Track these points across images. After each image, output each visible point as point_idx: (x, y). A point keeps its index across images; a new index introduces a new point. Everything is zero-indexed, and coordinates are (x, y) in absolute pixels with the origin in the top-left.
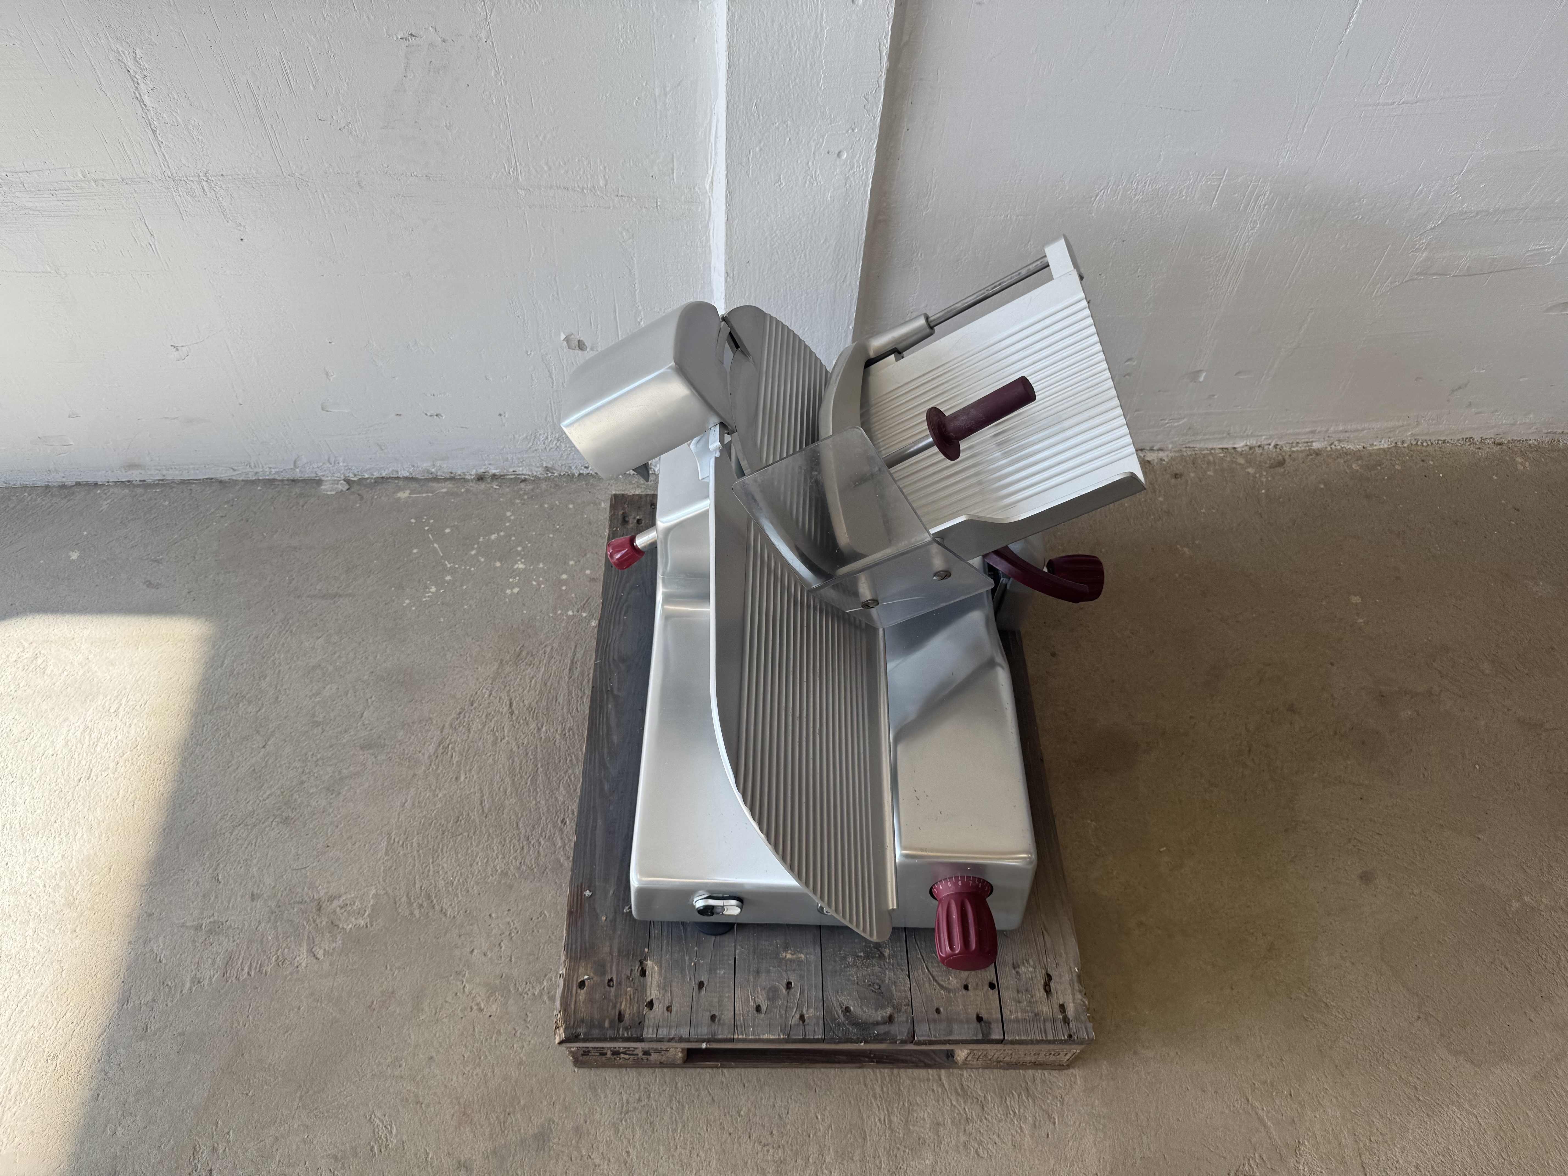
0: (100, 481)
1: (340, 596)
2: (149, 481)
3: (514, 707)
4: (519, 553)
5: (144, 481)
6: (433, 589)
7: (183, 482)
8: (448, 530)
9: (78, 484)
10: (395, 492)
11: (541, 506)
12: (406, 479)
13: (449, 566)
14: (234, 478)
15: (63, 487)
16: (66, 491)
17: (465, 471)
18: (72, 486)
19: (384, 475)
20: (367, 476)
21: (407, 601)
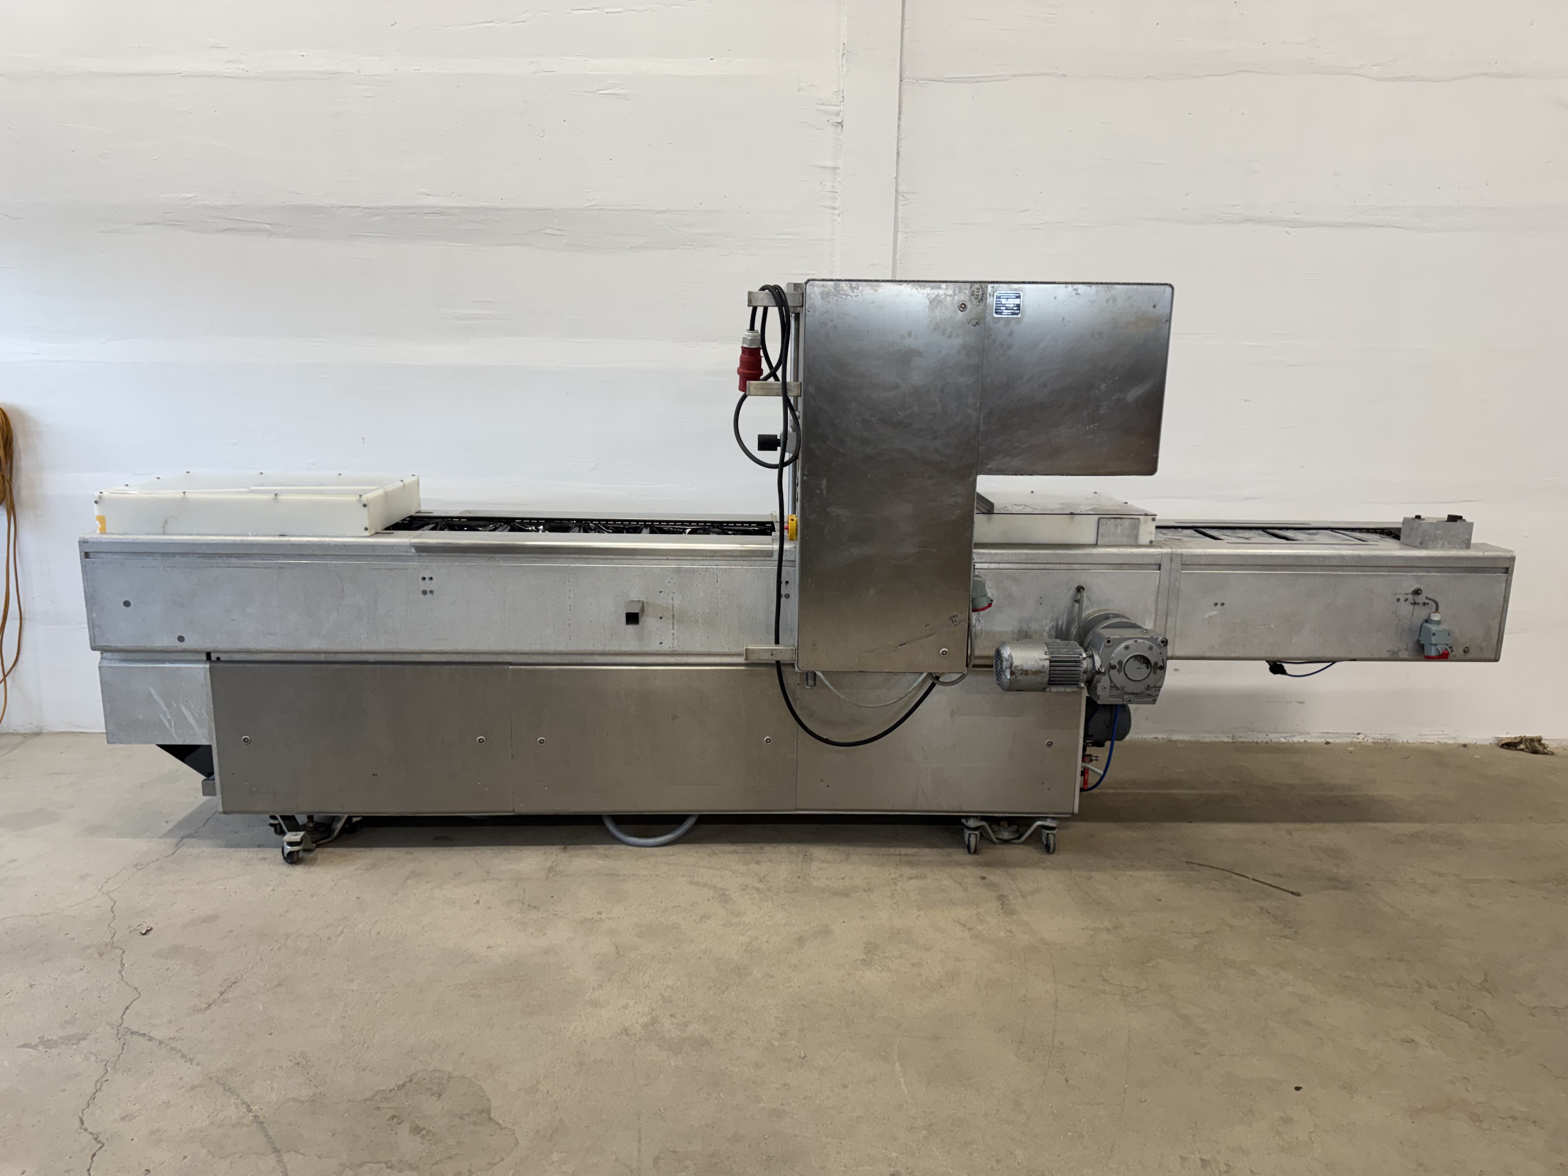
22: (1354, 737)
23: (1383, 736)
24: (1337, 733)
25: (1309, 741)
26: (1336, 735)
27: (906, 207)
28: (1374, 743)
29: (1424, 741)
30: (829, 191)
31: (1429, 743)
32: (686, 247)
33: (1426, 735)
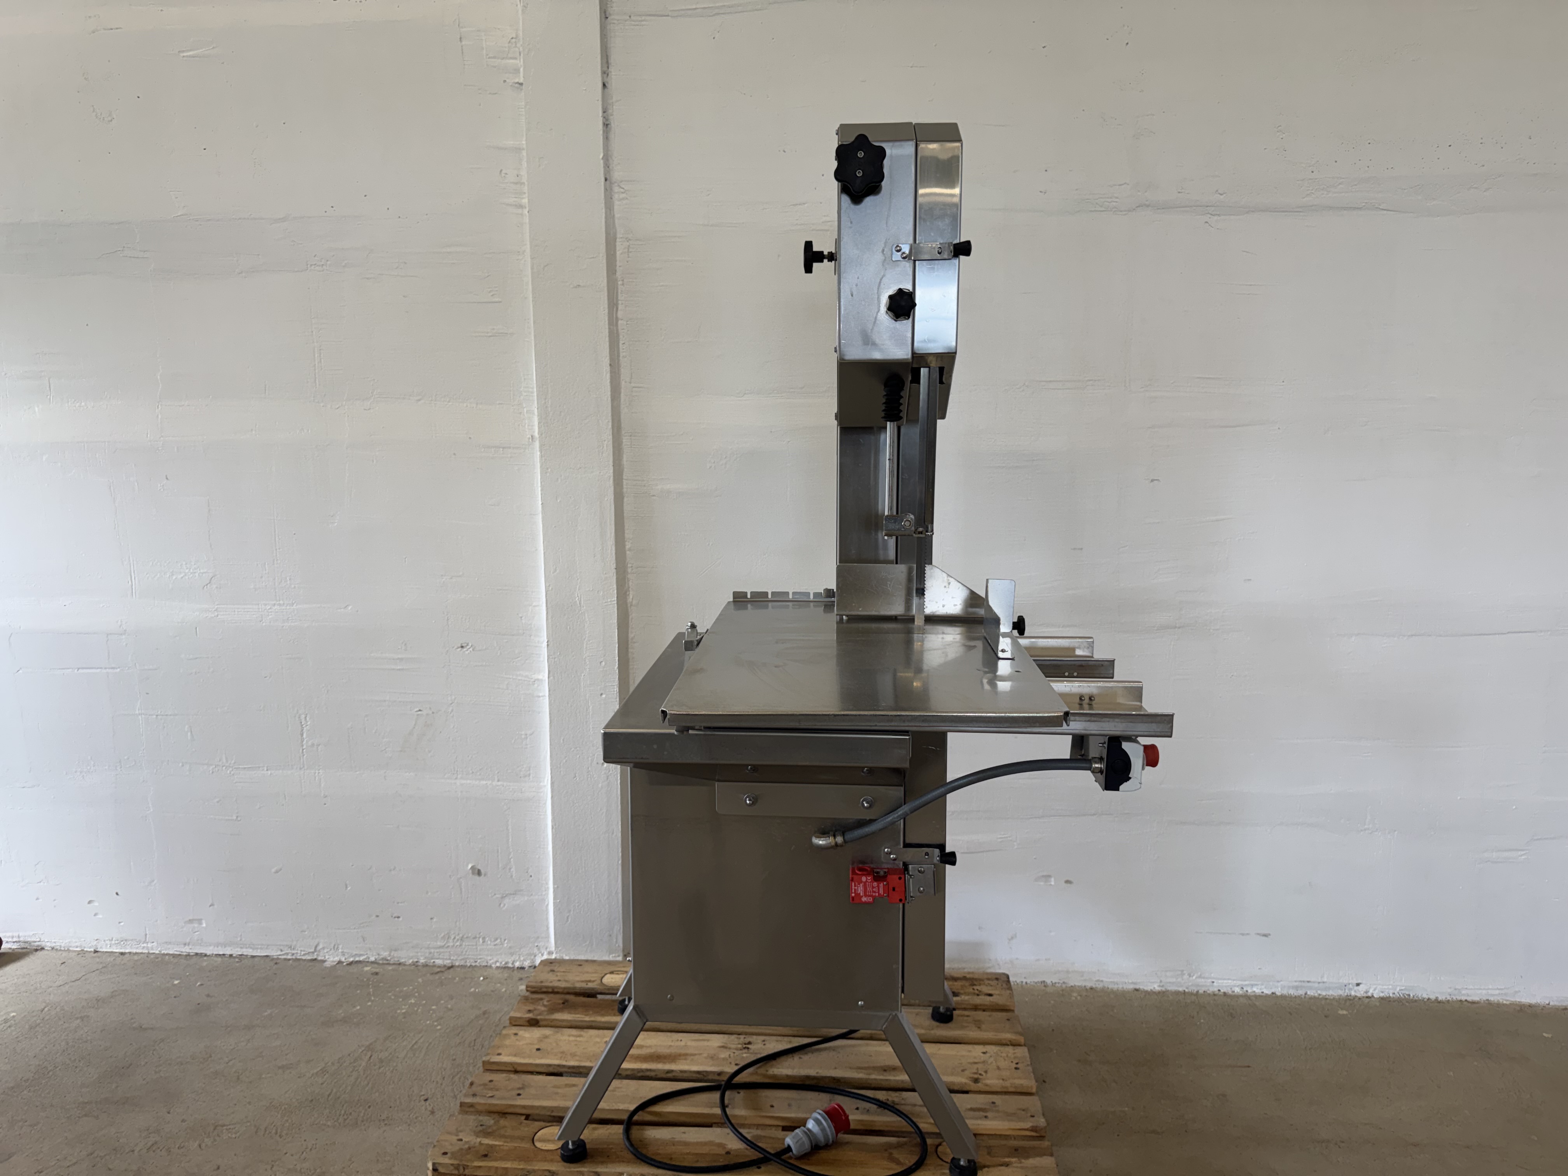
0: (208, 953)
2: (234, 955)
3: (372, 1058)
4: (416, 997)
5: (231, 955)
6: (358, 1007)
7: (253, 957)
8: (382, 985)
9: (197, 954)
10: (363, 967)
12: (372, 962)
13: (372, 998)
14: (280, 957)
15: (188, 955)
16: (188, 957)
17: (406, 960)
18: (193, 955)
19: (361, 959)
20: (352, 959)
21: (341, 1012)
22: (1350, 989)
23: (1398, 989)
24: (1324, 982)
25: (1278, 994)
26: (1321, 985)
27: (624, 202)
28: (1382, 999)
29: (1463, 998)
30: (511, 183)
31: (1473, 1003)
32: (317, 268)
33: (1466, 988)
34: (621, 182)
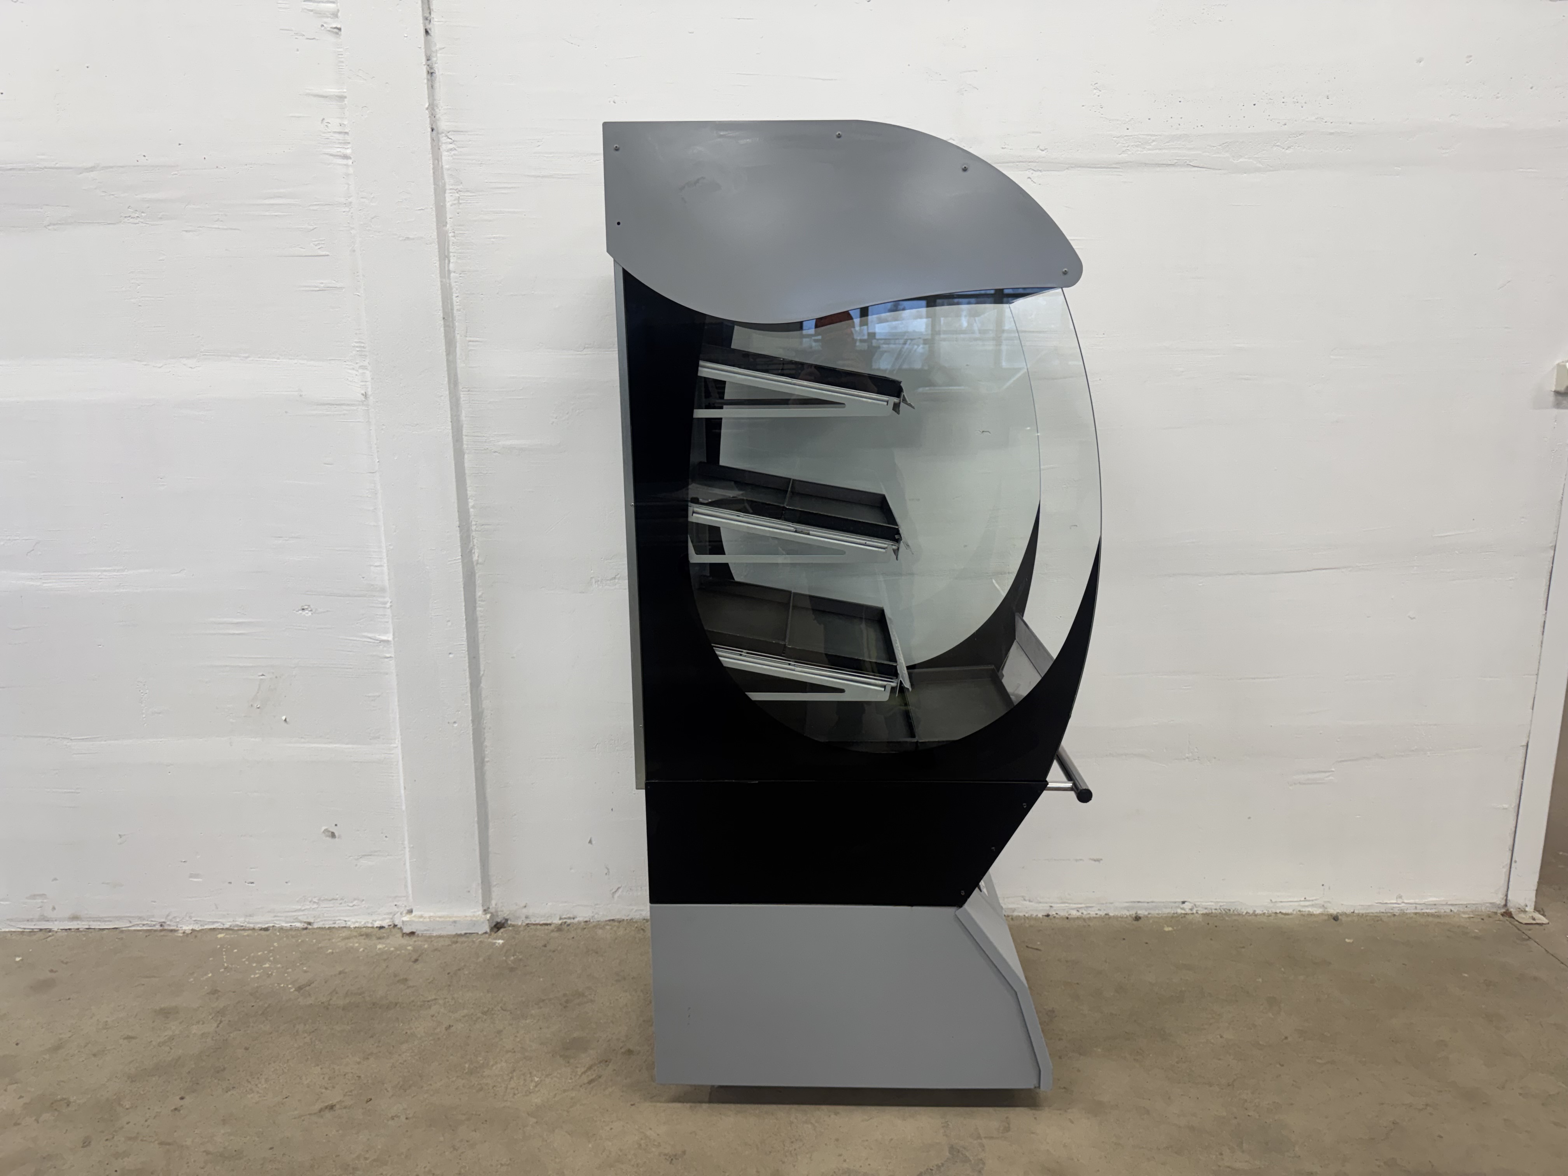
0: (53, 928)
1: (154, 977)
2: (80, 929)
4: (271, 961)
5: (78, 929)
6: (210, 975)
7: (101, 930)
8: (236, 951)
9: (41, 930)
10: (217, 935)
11: (298, 941)
12: (227, 929)
13: (226, 965)
14: (130, 929)
15: (32, 932)
17: (262, 925)
18: (37, 931)
19: (215, 927)
20: (206, 927)
21: (192, 980)
34: (448, 133)
